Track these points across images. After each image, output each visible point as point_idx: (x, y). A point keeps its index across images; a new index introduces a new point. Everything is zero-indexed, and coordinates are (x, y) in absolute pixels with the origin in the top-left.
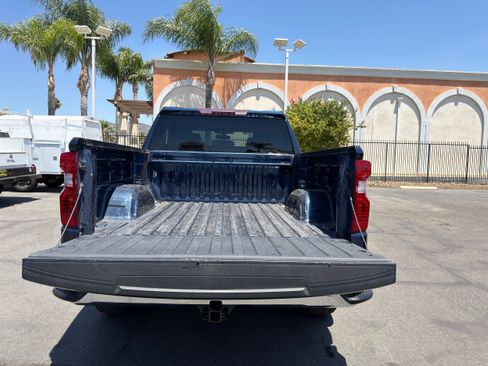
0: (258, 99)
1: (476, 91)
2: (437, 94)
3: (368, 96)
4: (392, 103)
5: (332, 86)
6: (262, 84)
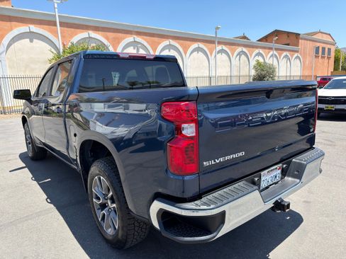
0: (31, 41)
1: (178, 43)
2: (159, 43)
3: (119, 43)
4: (134, 49)
5: (93, 34)
6: (34, 28)
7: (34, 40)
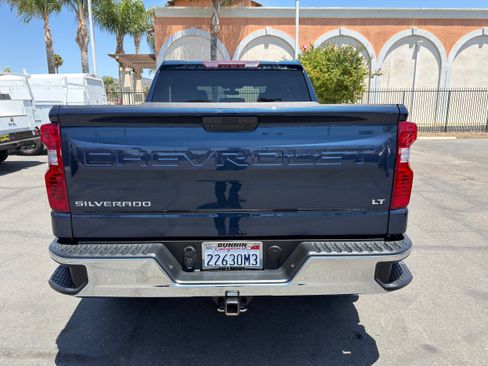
0: (266, 47)
2: (460, 35)
3: (385, 40)
4: (411, 47)
5: (346, 31)
6: (271, 30)
7: (270, 46)
